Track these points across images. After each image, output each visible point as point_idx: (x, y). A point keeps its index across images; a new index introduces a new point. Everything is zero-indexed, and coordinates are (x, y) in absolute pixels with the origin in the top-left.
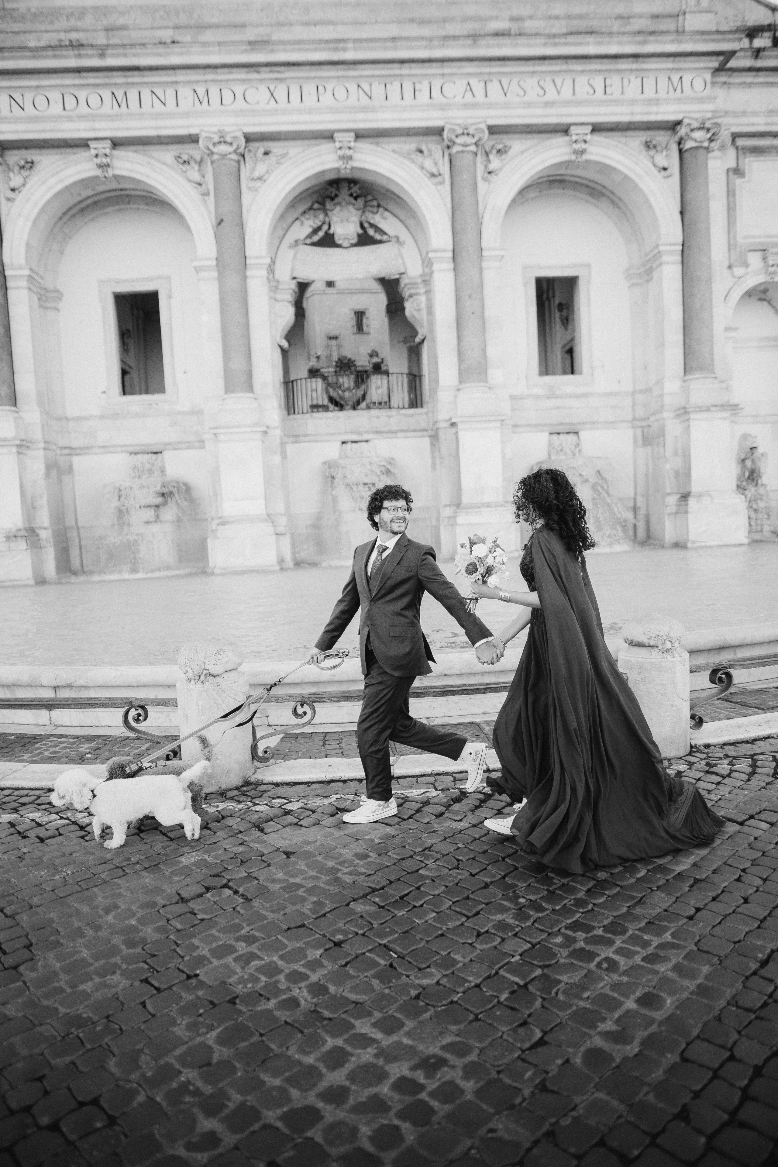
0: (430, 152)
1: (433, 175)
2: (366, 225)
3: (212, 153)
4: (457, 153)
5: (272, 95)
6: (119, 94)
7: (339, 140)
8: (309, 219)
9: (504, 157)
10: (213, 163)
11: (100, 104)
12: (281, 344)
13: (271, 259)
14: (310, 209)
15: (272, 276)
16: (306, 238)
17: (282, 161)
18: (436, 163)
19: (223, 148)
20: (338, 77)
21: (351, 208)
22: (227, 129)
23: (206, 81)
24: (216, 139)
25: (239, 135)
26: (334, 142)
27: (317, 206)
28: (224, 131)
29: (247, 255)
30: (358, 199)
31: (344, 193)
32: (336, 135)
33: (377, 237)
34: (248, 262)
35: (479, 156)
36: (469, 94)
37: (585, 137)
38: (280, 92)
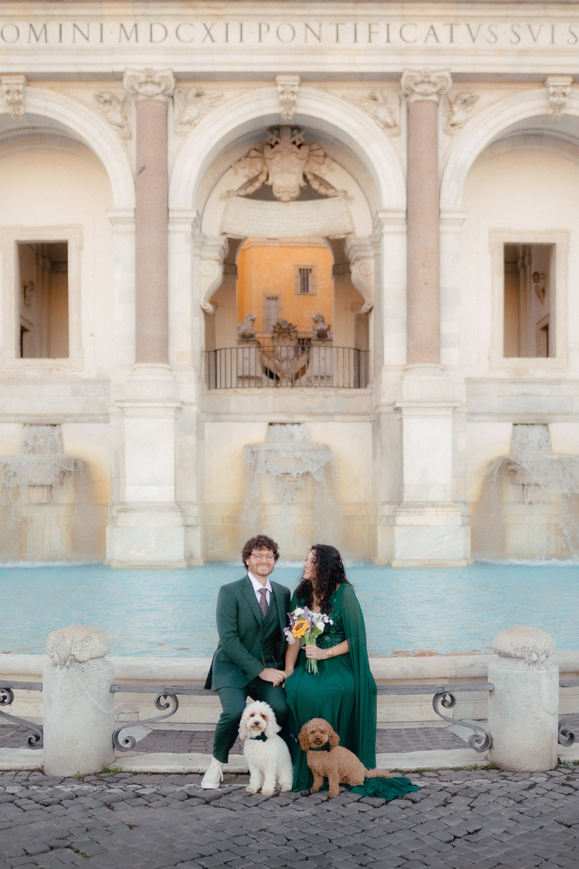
0: (385, 100)
1: (387, 126)
2: (309, 177)
3: (137, 93)
4: (417, 102)
5: (208, 32)
6: (38, 27)
7: (282, 83)
8: (244, 168)
9: (470, 108)
10: (137, 103)
11: (16, 36)
12: (204, 307)
13: (198, 213)
14: (246, 157)
15: (197, 231)
16: (241, 188)
17: (216, 104)
18: (391, 113)
19: (150, 89)
20: (284, 15)
21: (293, 157)
22: (155, 68)
23: (135, 16)
24: (143, 79)
25: (169, 74)
26: (276, 85)
27: (254, 153)
28: (152, 69)
29: (171, 207)
30: (302, 148)
31: (286, 140)
32: (279, 78)
33: (322, 191)
34: (171, 215)
35: (441, 107)
36: (432, 38)
37: (564, 90)
38: (218, 31)
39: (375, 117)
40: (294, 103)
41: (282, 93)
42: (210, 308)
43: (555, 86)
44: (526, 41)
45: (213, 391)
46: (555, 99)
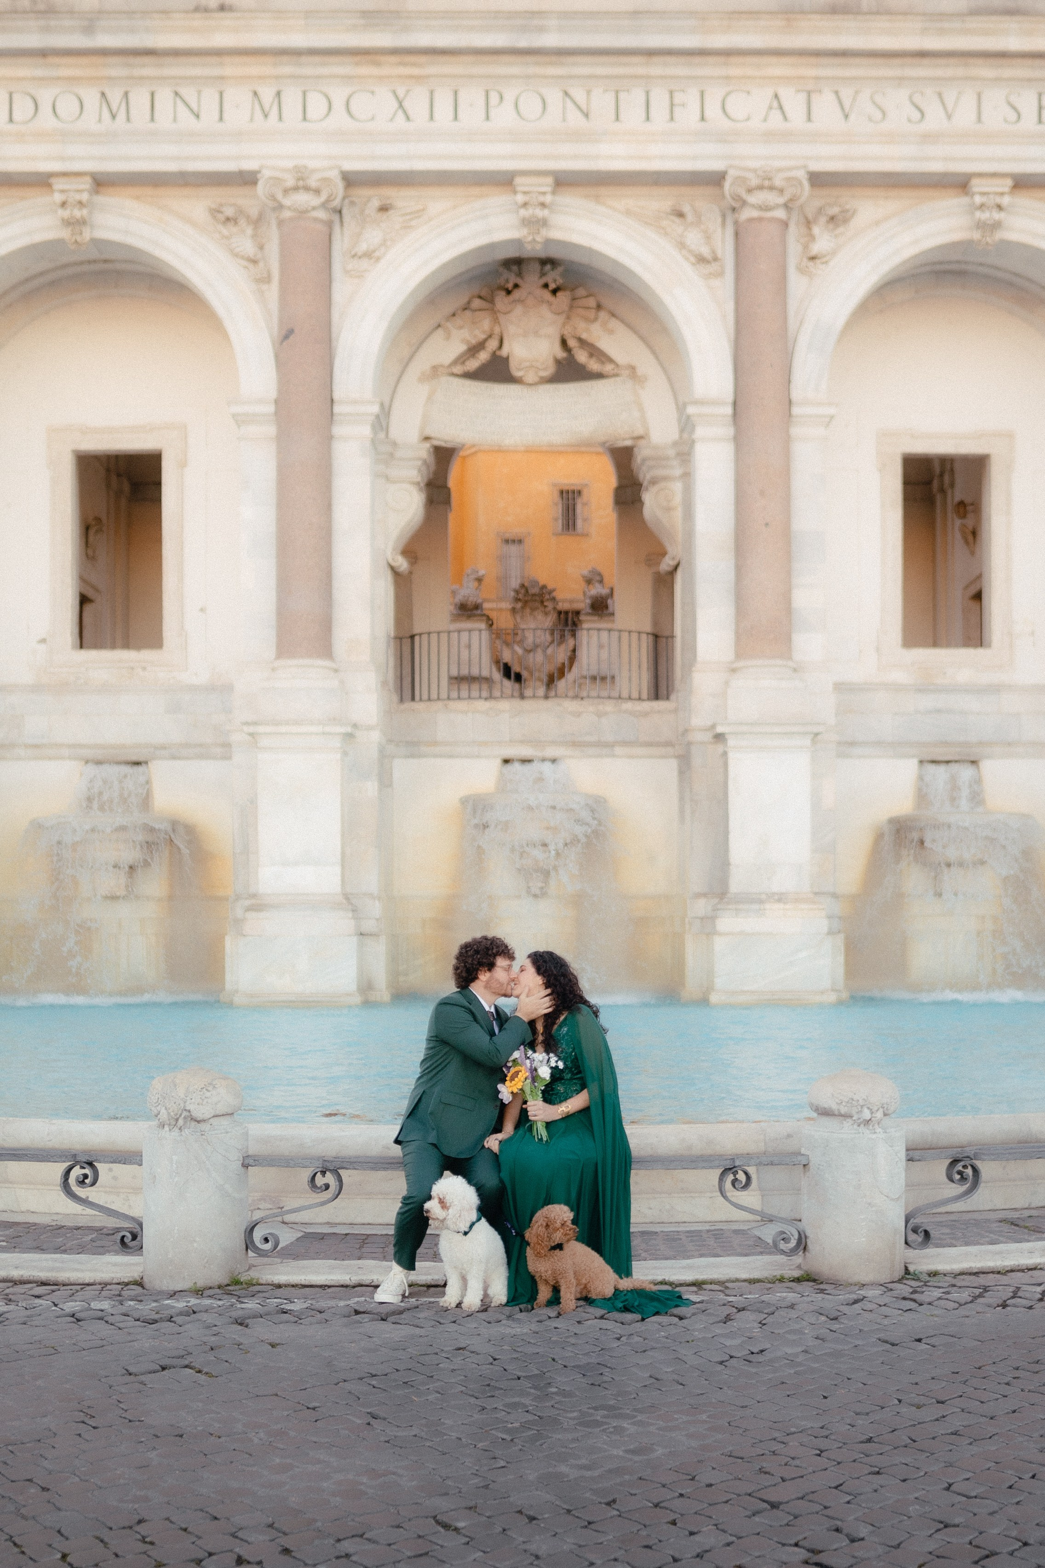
0: (698, 216)
1: (701, 260)
2: (572, 343)
3: (280, 207)
4: (751, 220)
5: (401, 106)
6: (115, 96)
7: (526, 189)
8: (461, 328)
9: (841, 229)
10: (281, 223)
11: (78, 113)
12: (393, 564)
13: (382, 405)
14: (465, 309)
15: (382, 435)
16: (455, 362)
17: (413, 223)
18: (708, 238)
19: (302, 199)
20: (528, 77)
21: (544, 310)
22: (312, 164)
23: (277, 77)
24: (290, 183)
25: (335, 175)
26: (515, 192)
27: (477, 303)
28: (305, 167)
29: (336, 396)
30: (559, 294)
31: (531, 281)
32: (519, 180)
33: (594, 366)
34: (337, 409)
35: (792, 228)
36: (776, 115)
37: (998, 200)
38: (417, 103)
39: (682, 245)
40: (544, 223)
41: (525, 205)
42: (402, 564)
43: (983, 194)
44: (935, 120)
45: (408, 705)
46: (984, 216)
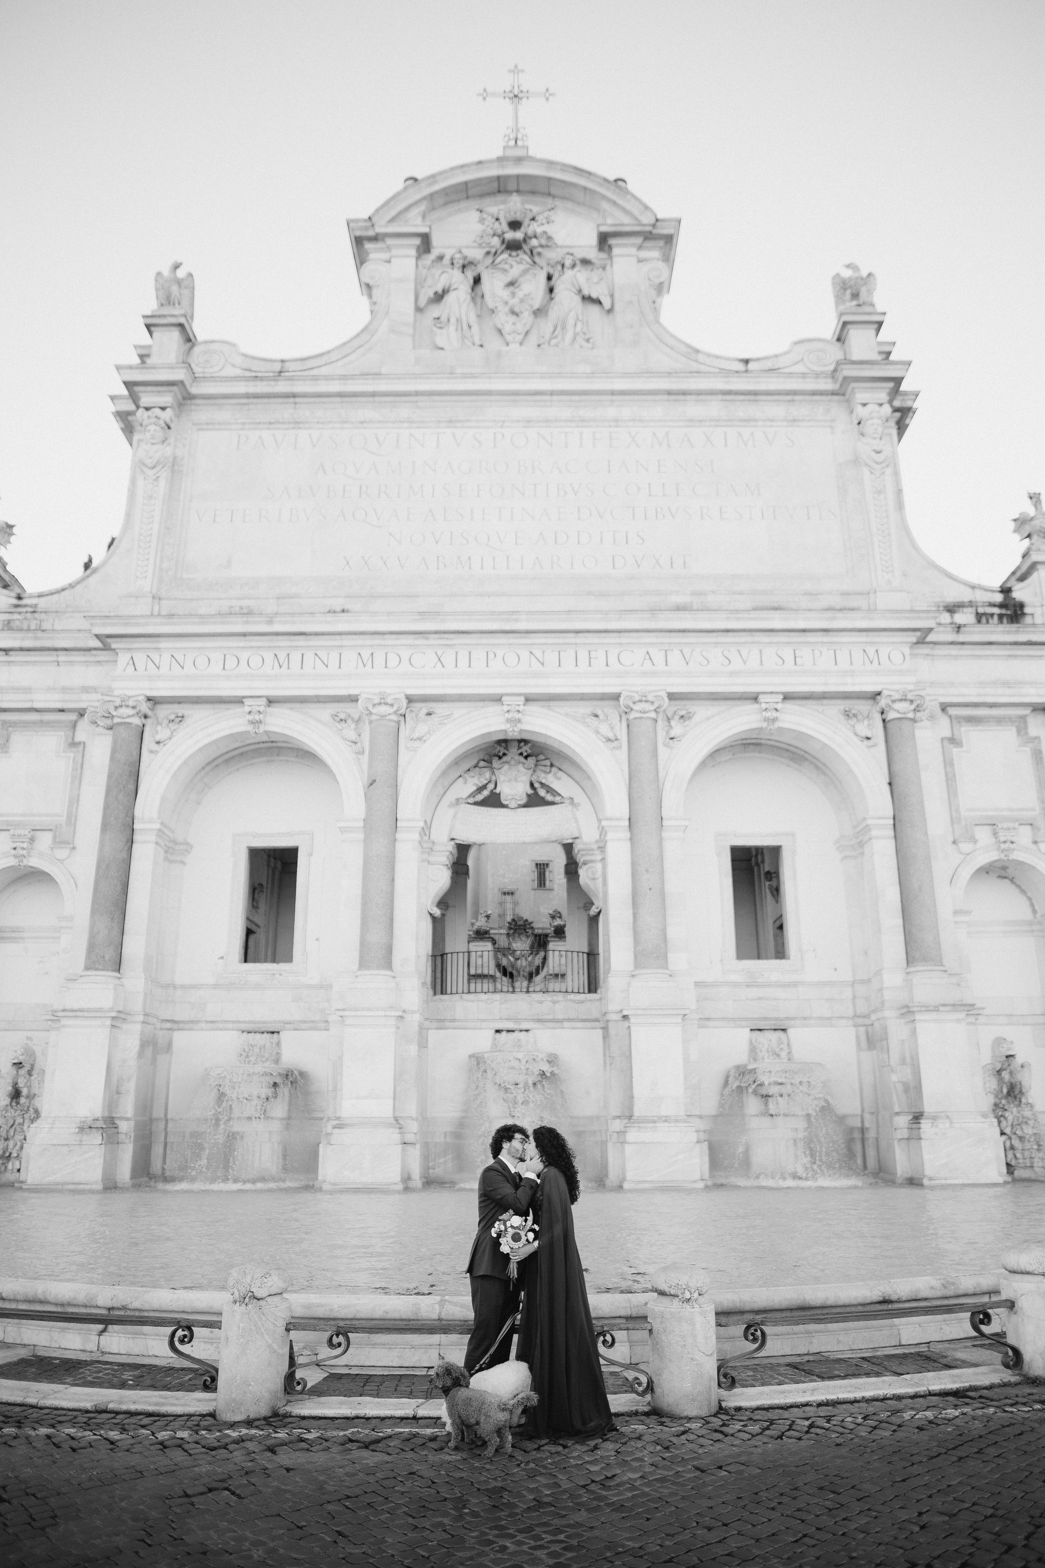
0: (606, 716)
1: (609, 740)
2: (537, 785)
3: (371, 713)
4: (635, 718)
5: (439, 660)
6: (282, 656)
7: (509, 703)
8: (474, 777)
9: (687, 723)
10: (371, 722)
11: (261, 665)
12: (432, 912)
13: (426, 821)
14: (475, 767)
15: (426, 838)
16: (469, 796)
17: (446, 721)
18: (612, 728)
19: (383, 709)
20: (510, 645)
21: (520, 767)
22: (389, 691)
23: (371, 646)
24: (377, 701)
25: (402, 696)
26: (503, 705)
27: (482, 764)
28: (385, 692)
29: (399, 816)
30: (529, 759)
31: (513, 751)
32: (504, 699)
33: (549, 798)
34: (400, 824)
35: (660, 722)
36: (648, 663)
37: (776, 706)
38: (448, 657)
39: (597, 732)
40: (519, 721)
41: (508, 711)
42: (437, 912)
43: (767, 703)
44: (737, 664)
45: (439, 997)
46: (768, 714)
